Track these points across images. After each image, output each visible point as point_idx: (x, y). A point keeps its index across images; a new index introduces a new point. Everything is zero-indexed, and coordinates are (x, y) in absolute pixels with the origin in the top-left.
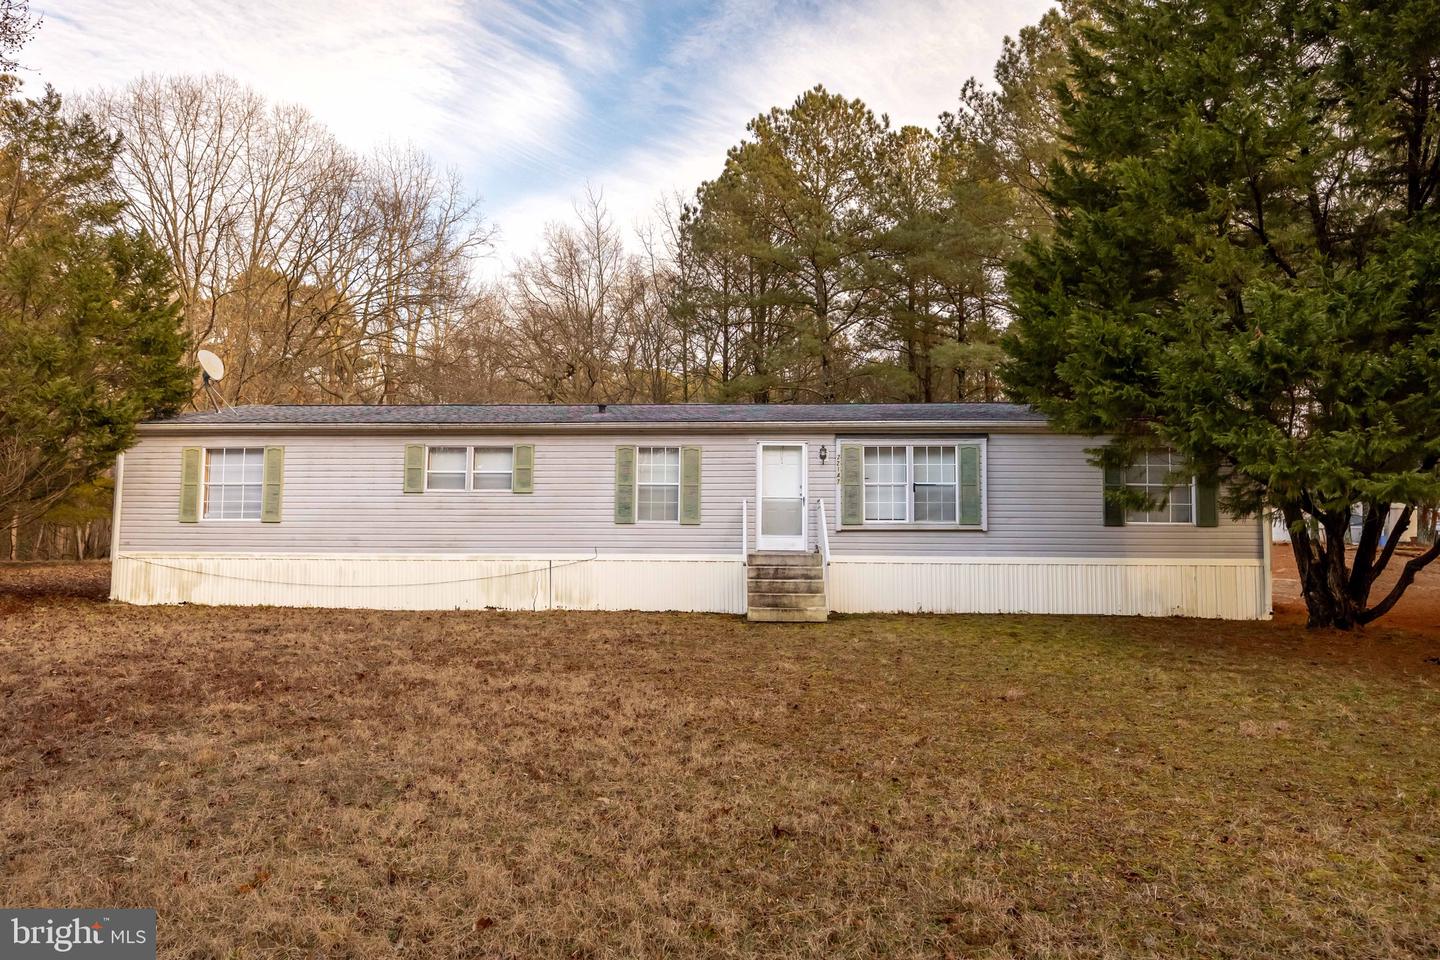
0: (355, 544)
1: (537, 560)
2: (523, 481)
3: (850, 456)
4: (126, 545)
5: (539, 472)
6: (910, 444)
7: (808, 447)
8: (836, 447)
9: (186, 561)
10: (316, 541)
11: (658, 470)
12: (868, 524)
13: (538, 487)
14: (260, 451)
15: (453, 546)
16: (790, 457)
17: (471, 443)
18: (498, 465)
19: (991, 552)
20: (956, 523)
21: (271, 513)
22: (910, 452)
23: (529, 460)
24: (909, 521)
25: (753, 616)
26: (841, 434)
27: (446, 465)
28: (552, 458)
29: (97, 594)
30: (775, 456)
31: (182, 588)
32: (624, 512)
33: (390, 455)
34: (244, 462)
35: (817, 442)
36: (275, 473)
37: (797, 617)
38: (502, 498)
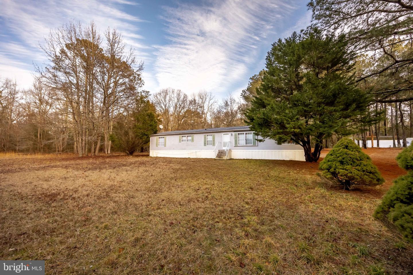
0: (174, 149)
1: (194, 151)
2: (193, 140)
3: (235, 135)
4: (151, 149)
5: (195, 139)
6: (245, 132)
7: (230, 134)
8: (234, 133)
9: (157, 151)
10: (170, 148)
11: (210, 138)
12: (238, 145)
13: (194, 141)
14: (164, 137)
15: (185, 149)
16: (227, 135)
17: (186, 135)
18: (190, 138)
19: (259, 149)
20: (252, 145)
21: (165, 145)
22: (245, 134)
23: (193, 137)
24: (245, 145)
25: (216, 159)
26: (234, 131)
27: (184, 138)
28: (196, 137)
29: (148, 155)
30: (225, 135)
31: (157, 155)
32: (205, 144)
33: (177, 137)
34: (162, 139)
35: (231, 133)
36: (165, 140)
37: (222, 159)
38: (189, 142)
